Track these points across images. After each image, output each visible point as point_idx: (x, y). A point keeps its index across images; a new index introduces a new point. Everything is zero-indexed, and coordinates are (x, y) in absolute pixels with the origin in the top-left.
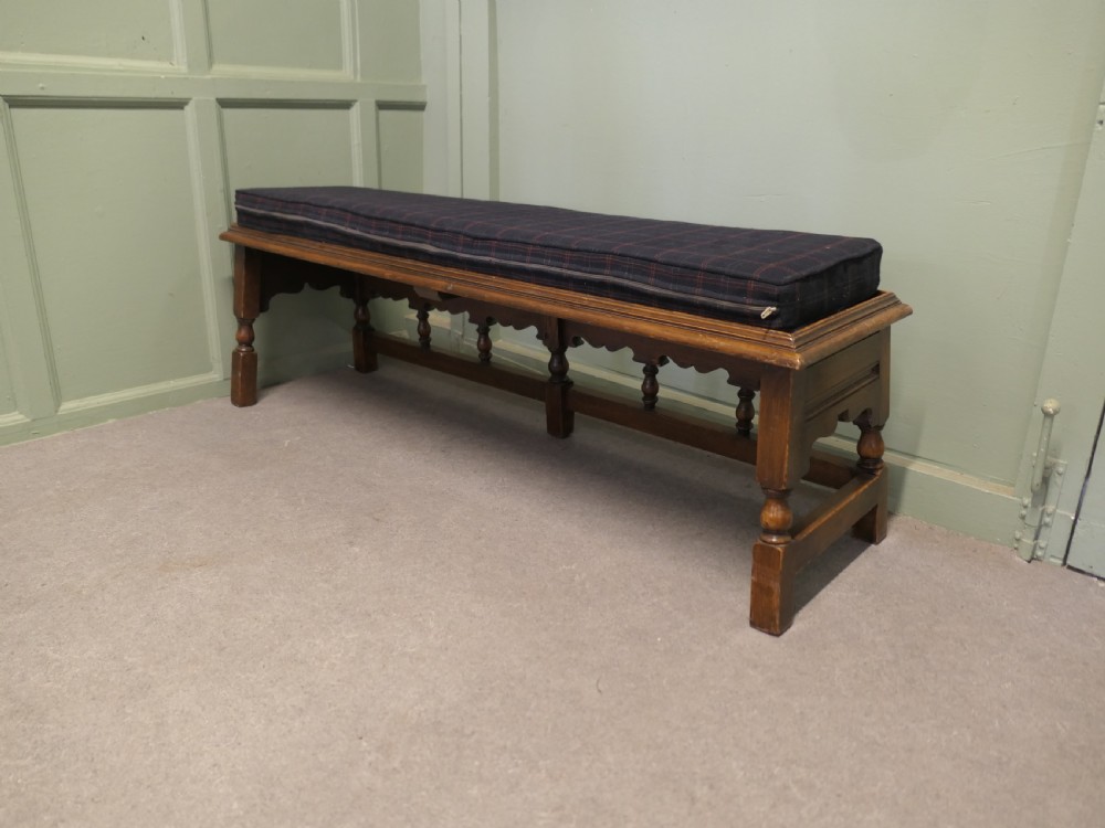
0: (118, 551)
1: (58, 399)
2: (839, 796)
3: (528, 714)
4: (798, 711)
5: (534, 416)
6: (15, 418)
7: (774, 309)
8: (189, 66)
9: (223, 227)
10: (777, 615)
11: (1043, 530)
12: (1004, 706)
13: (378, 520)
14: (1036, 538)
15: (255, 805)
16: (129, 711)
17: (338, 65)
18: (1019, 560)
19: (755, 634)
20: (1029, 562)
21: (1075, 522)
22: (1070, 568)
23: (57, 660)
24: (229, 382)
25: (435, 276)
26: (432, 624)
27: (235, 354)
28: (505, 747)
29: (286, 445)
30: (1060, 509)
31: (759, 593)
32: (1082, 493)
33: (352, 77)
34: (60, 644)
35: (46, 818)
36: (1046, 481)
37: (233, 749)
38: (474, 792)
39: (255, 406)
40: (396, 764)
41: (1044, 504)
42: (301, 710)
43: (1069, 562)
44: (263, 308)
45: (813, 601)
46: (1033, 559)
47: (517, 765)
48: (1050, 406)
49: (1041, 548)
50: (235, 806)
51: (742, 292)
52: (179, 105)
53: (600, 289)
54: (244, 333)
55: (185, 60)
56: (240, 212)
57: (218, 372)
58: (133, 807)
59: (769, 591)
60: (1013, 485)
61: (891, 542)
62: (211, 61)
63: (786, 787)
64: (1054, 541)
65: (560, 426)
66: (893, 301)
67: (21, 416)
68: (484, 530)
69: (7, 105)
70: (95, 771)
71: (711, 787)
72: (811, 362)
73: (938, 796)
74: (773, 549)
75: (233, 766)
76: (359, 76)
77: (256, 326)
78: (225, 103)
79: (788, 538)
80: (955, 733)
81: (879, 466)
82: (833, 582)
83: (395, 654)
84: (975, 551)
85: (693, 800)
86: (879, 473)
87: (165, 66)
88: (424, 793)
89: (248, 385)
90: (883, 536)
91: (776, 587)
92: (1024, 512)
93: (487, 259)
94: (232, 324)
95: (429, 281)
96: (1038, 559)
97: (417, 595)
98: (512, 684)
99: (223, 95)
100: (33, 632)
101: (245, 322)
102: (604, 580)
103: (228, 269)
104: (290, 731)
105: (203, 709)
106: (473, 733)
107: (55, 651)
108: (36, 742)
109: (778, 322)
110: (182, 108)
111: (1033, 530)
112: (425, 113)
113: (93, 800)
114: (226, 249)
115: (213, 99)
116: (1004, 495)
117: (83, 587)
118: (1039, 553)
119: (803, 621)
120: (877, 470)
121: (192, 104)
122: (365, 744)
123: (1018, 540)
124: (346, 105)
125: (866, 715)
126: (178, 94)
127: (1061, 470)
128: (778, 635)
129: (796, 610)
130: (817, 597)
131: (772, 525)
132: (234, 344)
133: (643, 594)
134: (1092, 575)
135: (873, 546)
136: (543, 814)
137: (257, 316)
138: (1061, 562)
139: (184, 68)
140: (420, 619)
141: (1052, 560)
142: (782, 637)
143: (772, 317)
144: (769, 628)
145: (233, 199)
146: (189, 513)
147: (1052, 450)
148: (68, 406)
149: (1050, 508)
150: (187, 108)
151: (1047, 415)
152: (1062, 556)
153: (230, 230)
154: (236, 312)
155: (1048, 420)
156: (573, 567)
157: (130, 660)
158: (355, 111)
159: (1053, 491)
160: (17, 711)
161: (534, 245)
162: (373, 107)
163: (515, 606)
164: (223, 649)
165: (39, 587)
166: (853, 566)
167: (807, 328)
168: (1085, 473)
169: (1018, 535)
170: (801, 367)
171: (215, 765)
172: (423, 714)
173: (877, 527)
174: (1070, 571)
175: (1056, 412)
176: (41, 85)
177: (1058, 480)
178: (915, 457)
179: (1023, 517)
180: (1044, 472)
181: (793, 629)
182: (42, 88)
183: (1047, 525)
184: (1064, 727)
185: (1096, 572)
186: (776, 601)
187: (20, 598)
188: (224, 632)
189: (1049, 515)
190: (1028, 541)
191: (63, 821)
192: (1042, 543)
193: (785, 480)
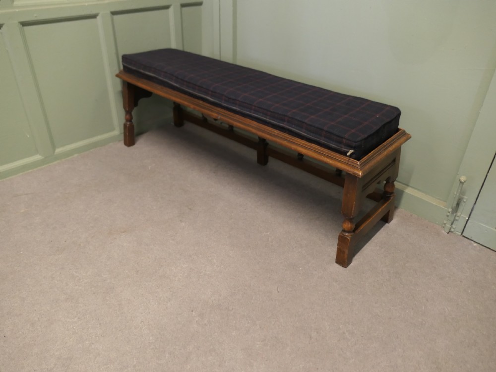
0: (91, 225)
1: (54, 147)
2: (362, 337)
3: (252, 301)
4: (351, 301)
5: (252, 154)
6: (38, 157)
7: (353, 151)
9: (117, 72)
10: (346, 261)
11: (455, 222)
12: (427, 300)
13: (190, 209)
14: (452, 224)
15: (158, 338)
16: (108, 298)
18: (444, 232)
19: (337, 266)
20: (448, 233)
21: (468, 220)
22: (463, 236)
23: (78, 276)
24: (123, 134)
25: (212, 111)
26: (215, 261)
27: (125, 125)
28: (244, 315)
29: (150, 168)
30: (463, 215)
31: (340, 252)
32: (472, 210)
34: (77, 269)
35: (87, 343)
36: (458, 204)
37: (147, 315)
38: (234, 334)
39: (134, 146)
40: (206, 322)
41: (456, 212)
42: (170, 298)
43: (463, 234)
44: (136, 105)
45: (361, 251)
46: (450, 232)
47: (249, 323)
48: (463, 179)
49: (453, 228)
50: (151, 338)
51: (340, 143)
52: (94, 16)
53: (282, 129)
54: (128, 117)
56: (124, 67)
57: (117, 131)
58: (116, 338)
59: (344, 252)
60: (446, 202)
61: (394, 222)
63: (344, 333)
64: (459, 226)
65: (263, 160)
66: (404, 133)
67: (40, 157)
68: (233, 214)
69: (22, 26)
70: (100, 324)
71: (317, 333)
72: (365, 173)
73: (397, 337)
74: (346, 238)
75: (148, 322)
77: (133, 113)
78: (114, 13)
79: (352, 234)
80: (407, 311)
81: (392, 195)
82: (370, 242)
83: (202, 274)
84: (427, 227)
85: (311, 338)
86: (392, 198)
88: (216, 334)
89: (130, 137)
90: (392, 219)
91: (346, 251)
92: (448, 214)
93: (235, 108)
94: (122, 113)
95: (210, 113)
96: (452, 232)
97: (209, 247)
98: (246, 288)
99: (113, 10)
100: (66, 264)
101: (128, 112)
102: (280, 240)
103: (119, 87)
104: (167, 308)
105: (134, 298)
106: (233, 309)
107: (76, 272)
108: (77, 312)
109: (354, 156)
110: (96, 18)
111: (451, 222)
112: (202, 7)
113: (101, 336)
114: (118, 80)
115: (109, 12)
116: (442, 206)
117: (81, 242)
118: (452, 230)
119: (356, 261)
120: (391, 197)
121: (100, 15)
122: (194, 313)
123: (445, 224)
124: (167, 7)
125: (376, 303)
126: (94, 12)
127: (465, 200)
128: (346, 267)
129: (354, 255)
130: (362, 249)
131: (346, 229)
132: (124, 121)
133: (295, 247)
134: (472, 240)
135: (387, 224)
136: (258, 343)
137: (133, 109)
138: (460, 234)
140: (210, 258)
141: (457, 233)
142: (347, 268)
143: (352, 154)
144: (343, 264)
145: (121, 60)
146: (116, 205)
147: (463, 193)
148: (58, 151)
149: (459, 214)
150: (98, 17)
151: (461, 182)
152: (461, 232)
153: (120, 73)
154: (124, 107)
155: (461, 185)
156: (268, 234)
157: (104, 276)
158: (171, 10)
159: (461, 208)
160: (68, 299)
161: (255, 106)
162: (179, 7)
163: (246, 252)
164: (138, 272)
165: (64, 242)
166: (378, 234)
167: (365, 157)
168: (474, 202)
169: (445, 222)
170: (362, 177)
171: (142, 322)
172: (214, 301)
173: (389, 217)
174: (464, 238)
175: (465, 182)
176: (35, 15)
177: (463, 204)
178: (408, 185)
179: (448, 216)
180: (458, 201)
181: (352, 264)
182: (36, 17)
183: (457, 220)
184: (448, 310)
185: (473, 239)
186: (346, 256)
187: (58, 247)
188: (137, 264)
189: (458, 217)
190: (448, 226)
191: (93, 344)
192: (454, 226)
193: (352, 214)
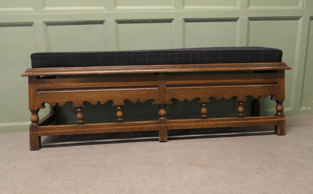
0: (181, 156)
8: (241, 7)
17: (297, 4)
33: (302, 8)
34: (151, 177)
52: (235, 20)
55: (240, 5)
62: (249, 5)
69: (184, 21)
76: (304, 7)
78: (251, 19)
87: (233, 7)
99: (250, 16)
100: (146, 172)
107: (149, 179)
110: (236, 21)
115: (247, 17)
117: (166, 163)
121: (239, 19)
124: (297, 18)
126: (236, 16)
139: (239, 8)
146: (207, 150)
150: (238, 21)
157: (166, 188)
158: (301, 20)
162: (309, 19)
165: (155, 160)
176: (194, 15)
187: (149, 162)
188: (198, 189)
